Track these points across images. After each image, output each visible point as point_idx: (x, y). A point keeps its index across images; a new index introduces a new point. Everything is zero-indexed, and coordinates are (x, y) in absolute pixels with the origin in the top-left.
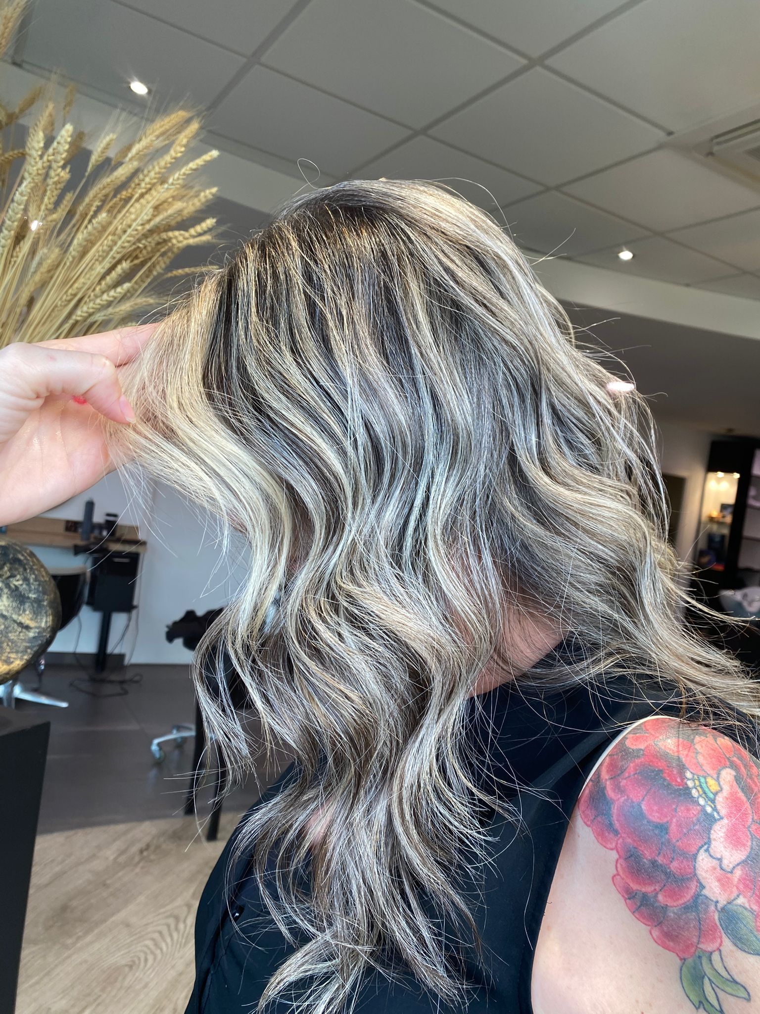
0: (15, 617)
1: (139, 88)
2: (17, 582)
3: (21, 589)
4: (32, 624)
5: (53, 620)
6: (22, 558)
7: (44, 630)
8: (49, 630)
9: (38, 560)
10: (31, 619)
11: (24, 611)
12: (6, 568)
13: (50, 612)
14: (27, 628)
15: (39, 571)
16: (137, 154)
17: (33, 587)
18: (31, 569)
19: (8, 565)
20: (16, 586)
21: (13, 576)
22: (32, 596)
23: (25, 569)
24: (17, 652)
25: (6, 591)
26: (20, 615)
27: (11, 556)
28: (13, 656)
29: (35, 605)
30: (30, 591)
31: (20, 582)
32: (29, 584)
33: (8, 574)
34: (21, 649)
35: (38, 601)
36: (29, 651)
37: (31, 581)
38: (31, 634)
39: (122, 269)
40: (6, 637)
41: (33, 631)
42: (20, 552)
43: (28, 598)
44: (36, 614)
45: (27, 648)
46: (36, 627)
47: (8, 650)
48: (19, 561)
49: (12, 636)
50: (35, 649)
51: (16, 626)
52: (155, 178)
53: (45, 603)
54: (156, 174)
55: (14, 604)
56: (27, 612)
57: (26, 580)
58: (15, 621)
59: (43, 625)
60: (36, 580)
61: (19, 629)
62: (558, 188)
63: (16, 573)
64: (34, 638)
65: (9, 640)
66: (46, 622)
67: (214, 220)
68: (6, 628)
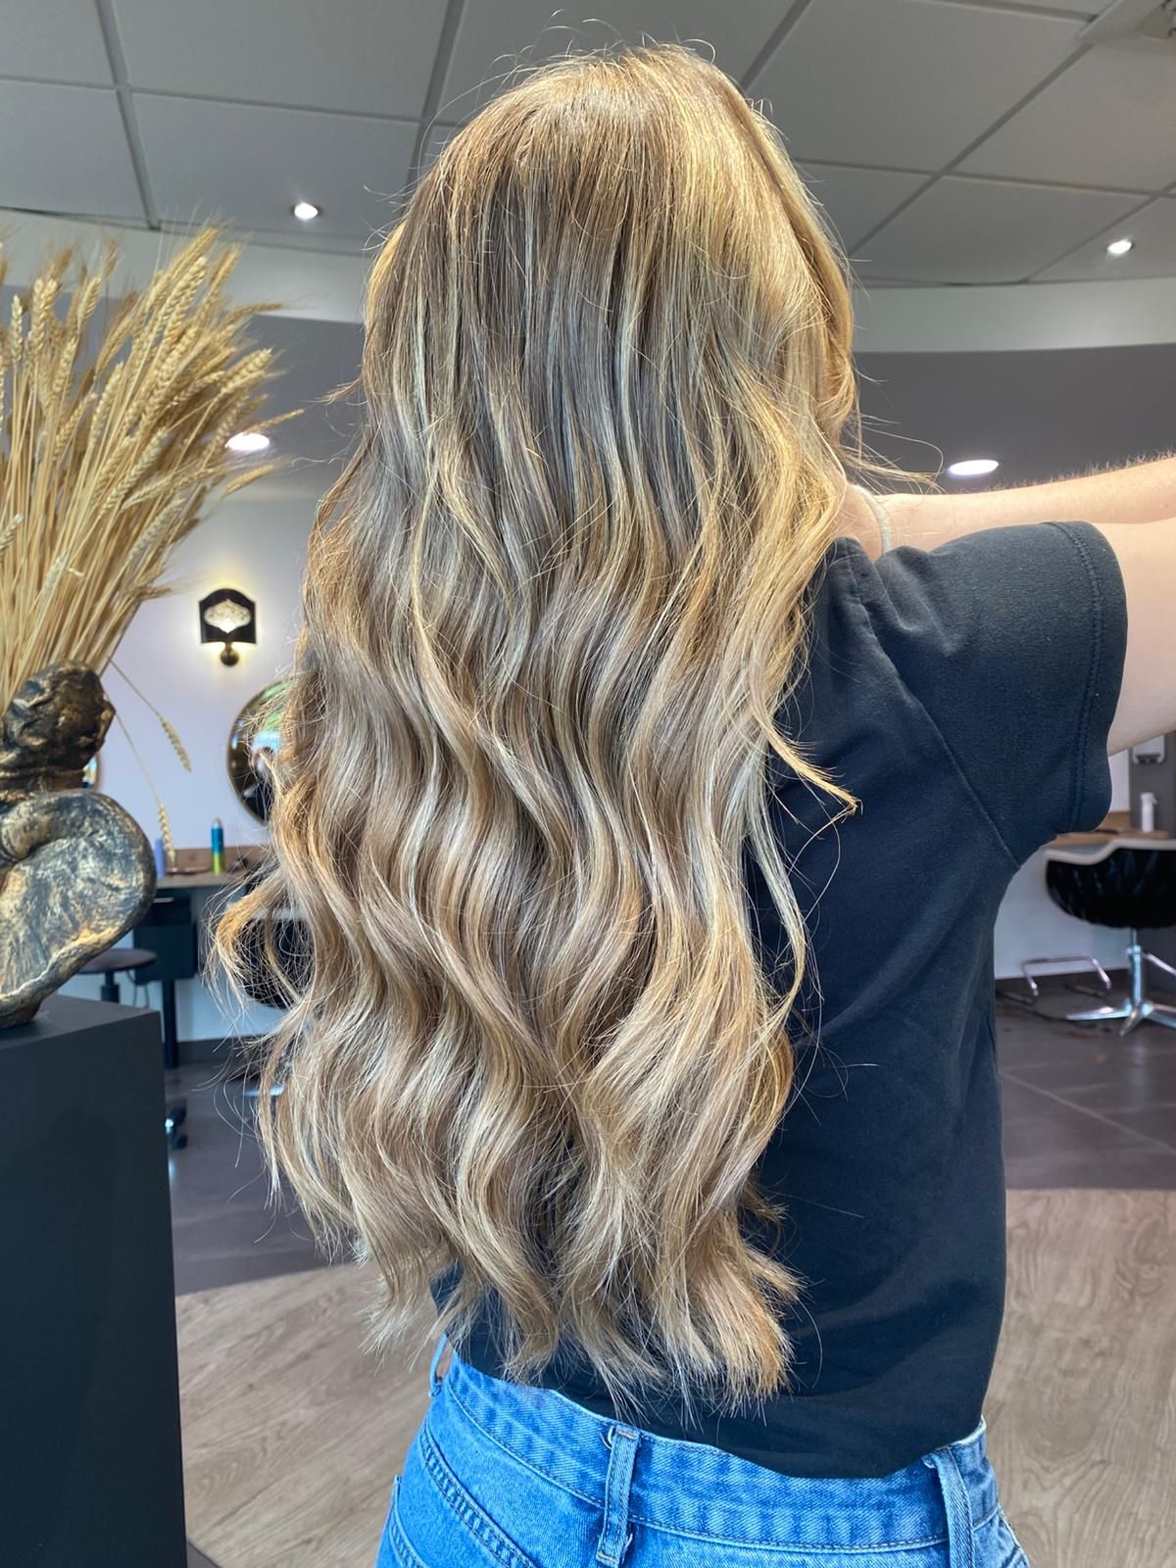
0: (103, 879)
1: (305, 212)
2: (101, 838)
3: (106, 845)
4: (122, 885)
5: (145, 877)
6: (101, 808)
7: (136, 889)
8: (141, 888)
9: (121, 809)
10: (121, 879)
11: (112, 870)
12: (86, 824)
13: (140, 867)
14: (117, 889)
15: (123, 821)
16: (156, 300)
17: (118, 841)
18: (114, 820)
19: (88, 819)
20: (101, 843)
21: (95, 832)
22: (119, 851)
23: (107, 822)
24: (108, 919)
25: (91, 850)
26: (108, 876)
27: (89, 808)
28: (104, 923)
29: (123, 862)
30: (116, 847)
31: (104, 838)
32: (113, 839)
33: (90, 830)
34: (112, 915)
35: (126, 857)
36: (121, 916)
37: (116, 834)
38: (122, 897)
39: (159, 439)
40: (96, 903)
41: (123, 892)
42: (98, 802)
43: (115, 854)
44: (126, 872)
45: (119, 912)
46: (128, 888)
47: (98, 917)
48: (99, 812)
49: (101, 901)
50: (129, 912)
51: (105, 889)
52: (178, 320)
53: (133, 858)
54: (178, 314)
55: (102, 865)
56: (116, 872)
57: (110, 833)
58: (103, 884)
59: (134, 884)
60: (120, 832)
61: (109, 893)
62: (949, 169)
63: (97, 827)
64: (126, 900)
65: (99, 906)
66: (137, 880)
67: (269, 351)
68: (95, 893)
